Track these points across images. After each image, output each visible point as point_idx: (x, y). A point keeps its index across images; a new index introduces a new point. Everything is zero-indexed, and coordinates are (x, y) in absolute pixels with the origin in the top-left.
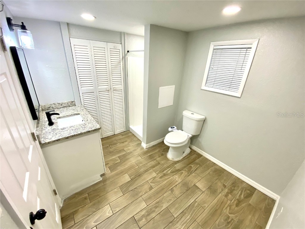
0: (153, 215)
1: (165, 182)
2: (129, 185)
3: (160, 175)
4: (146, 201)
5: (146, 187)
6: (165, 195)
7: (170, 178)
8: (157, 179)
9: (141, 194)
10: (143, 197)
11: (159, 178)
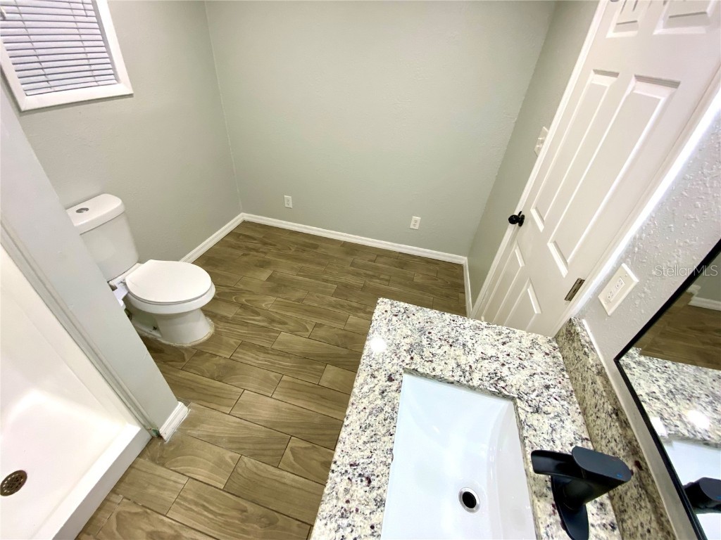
0: (355, 304)
1: (289, 314)
2: (341, 360)
3: (277, 327)
4: (345, 320)
5: (321, 332)
6: (316, 305)
7: (274, 310)
8: (291, 328)
9: (340, 332)
10: (342, 327)
11: (286, 326)
